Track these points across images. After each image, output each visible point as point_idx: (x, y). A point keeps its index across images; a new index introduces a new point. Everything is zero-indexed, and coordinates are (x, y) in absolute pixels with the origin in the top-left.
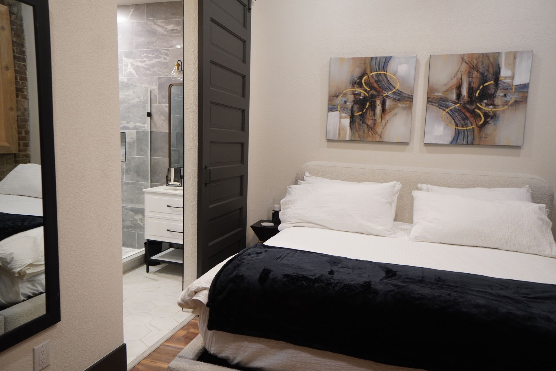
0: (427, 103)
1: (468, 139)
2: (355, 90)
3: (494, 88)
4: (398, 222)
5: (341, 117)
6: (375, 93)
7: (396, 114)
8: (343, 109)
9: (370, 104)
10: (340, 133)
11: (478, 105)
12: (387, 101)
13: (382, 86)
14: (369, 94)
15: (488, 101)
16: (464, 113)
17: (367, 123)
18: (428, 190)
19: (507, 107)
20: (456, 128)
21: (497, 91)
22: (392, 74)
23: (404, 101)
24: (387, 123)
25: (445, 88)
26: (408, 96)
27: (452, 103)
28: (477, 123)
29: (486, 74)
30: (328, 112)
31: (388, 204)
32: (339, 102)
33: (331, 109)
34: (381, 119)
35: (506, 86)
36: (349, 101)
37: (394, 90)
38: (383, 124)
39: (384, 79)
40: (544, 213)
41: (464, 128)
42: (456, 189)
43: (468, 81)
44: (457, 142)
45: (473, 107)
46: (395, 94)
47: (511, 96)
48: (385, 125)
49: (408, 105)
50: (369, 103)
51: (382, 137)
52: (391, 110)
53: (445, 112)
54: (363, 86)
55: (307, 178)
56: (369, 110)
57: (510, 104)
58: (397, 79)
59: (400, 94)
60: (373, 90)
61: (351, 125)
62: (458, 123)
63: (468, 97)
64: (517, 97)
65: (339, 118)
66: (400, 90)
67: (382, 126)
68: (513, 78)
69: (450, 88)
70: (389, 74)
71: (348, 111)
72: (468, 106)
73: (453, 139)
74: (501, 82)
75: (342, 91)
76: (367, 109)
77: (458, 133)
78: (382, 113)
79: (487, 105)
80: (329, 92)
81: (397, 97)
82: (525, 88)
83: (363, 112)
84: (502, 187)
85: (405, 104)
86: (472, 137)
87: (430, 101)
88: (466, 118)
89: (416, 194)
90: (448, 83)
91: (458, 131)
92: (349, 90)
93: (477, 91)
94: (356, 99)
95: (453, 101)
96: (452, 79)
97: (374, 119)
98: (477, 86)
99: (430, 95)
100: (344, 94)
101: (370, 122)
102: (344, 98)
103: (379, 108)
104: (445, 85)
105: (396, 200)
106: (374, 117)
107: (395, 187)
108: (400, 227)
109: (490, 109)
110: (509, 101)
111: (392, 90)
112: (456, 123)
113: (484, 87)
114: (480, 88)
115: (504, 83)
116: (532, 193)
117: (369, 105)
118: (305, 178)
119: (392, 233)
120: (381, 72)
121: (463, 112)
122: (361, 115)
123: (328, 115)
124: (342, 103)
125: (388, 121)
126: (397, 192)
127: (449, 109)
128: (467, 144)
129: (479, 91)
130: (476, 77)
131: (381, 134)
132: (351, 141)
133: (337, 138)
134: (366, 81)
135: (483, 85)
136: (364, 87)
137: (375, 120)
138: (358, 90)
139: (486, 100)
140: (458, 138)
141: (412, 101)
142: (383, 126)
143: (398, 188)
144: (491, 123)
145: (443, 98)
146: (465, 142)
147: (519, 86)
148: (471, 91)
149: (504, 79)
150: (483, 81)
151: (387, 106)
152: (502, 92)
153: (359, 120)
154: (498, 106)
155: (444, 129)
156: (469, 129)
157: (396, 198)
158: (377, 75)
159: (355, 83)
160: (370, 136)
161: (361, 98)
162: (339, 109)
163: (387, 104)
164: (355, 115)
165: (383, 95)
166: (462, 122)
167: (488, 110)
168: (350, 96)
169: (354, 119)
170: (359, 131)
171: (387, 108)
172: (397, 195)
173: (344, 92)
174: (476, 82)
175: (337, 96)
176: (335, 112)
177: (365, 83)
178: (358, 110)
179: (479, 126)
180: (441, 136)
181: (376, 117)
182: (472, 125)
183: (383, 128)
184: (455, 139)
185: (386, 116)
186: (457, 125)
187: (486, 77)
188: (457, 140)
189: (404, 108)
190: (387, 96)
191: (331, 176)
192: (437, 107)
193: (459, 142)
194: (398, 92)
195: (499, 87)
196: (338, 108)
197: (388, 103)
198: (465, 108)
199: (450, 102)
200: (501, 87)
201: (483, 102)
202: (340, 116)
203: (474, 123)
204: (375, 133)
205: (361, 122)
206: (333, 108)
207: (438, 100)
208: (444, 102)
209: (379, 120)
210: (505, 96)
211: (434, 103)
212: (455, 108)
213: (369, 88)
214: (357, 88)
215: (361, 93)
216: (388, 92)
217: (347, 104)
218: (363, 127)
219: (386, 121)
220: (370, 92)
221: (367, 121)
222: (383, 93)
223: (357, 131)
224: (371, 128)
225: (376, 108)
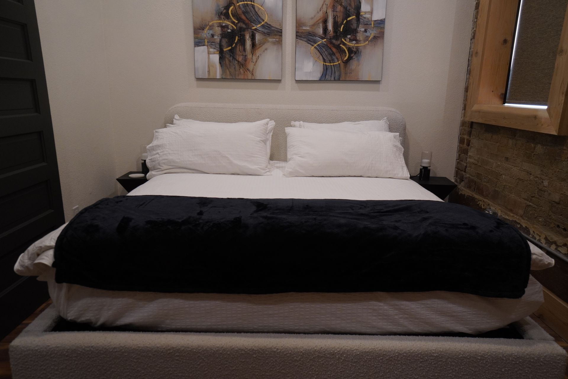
0: (296, 38)
1: (335, 74)
2: (222, 21)
3: (356, 23)
4: (274, 161)
5: (209, 53)
6: (244, 26)
7: (266, 49)
8: (210, 43)
9: (239, 38)
11: (343, 40)
12: (256, 34)
13: (250, 18)
14: (238, 27)
15: (351, 36)
16: (330, 49)
17: (237, 59)
18: (300, 126)
19: (368, 42)
20: (324, 64)
21: (359, 26)
22: (259, 5)
23: (274, 35)
24: (258, 59)
25: (311, 22)
26: (277, 30)
27: (319, 37)
28: (343, 59)
29: (348, 8)
30: (195, 46)
31: (262, 142)
32: (205, 36)
33: (197, 43)
34: (252, 54)
35: (366, 21)
36: (217, 35)
37: (263, 23)
38: (254, 60)
39: (252, 11)
40: (398, 140)
41: (331, 64)
42: (326, 124)
43: (333, 14)
44: (325, 78)
45: (339, 42)
46: (264, 27)
47: (371, 32)
48: (257, 62)
49: (277, 40)
50: (238, 37)
51: (254, 74)
52: (261, 45)
53: (313, 47)
54: (230, 18)
55: (177, 121)
56: (238, 45)
57: (369, 39)
58: (265, 11)
59: (269, 27)
60: (241, 22)
61: (221, 61)
62: (325, 59)
63: (334, 32)
64: (376, 32)
65: (207, 53)
66: (269, 23)
68: (371, 13)
69: (317, 21)
70: (257, 5)
71: (217, 46)
72: (334, 41)
73: (322, 75)
74: (362, 17)
75: (208, 23)
76: (236, 44)
77: (326, 69)
78: (252, 49)
79: (351, 40)
80: (194, 23)
81: (266, 31)
82: (381, 23)
83: (232, 47)
84: (365, 120)
85: (275, 39)
86: (339, 72)
87: (299, 35)
88: (333, 54)
89: (288, 130)
90: (315, 16)
91: (326, 67)
92: (216, 22)
93: (341, 26)
94: (224, 33)
95: (320, 36)
96: (318, 13)
97: (244, 54)
98: (341, 20)
99: (298, 30)
100: (211, 27)
101: (240, 59)
102: (211, 31)
103: (248, 43)
104: (312, 18)
105: (270, 139)
106: (244, 52)
107: (268, 125)
108: (276, 165)
109: (352, 44)
110: (369, 37)
111: (261, 23)
112: (324, 59)
113: (347, 21)
114: (344, 23)
115: (365, 18)
116: (389, 124)
117: (238, 39)
118: (175, 121)
119: (268, 172)
120: (248, 3)
121: (330, 47)
122: (230, 50)
123: (194, 50)
124: (209, 36)
125: (258, 57)
126: (272, 131)
127: (317, 44)
128: (335, 80)
129: (343, 26)
130: (340, 11)
131: (253, 71)
132: (223, 79)
133: (206, 76)
134: (233, 12)
135: (347, 20)
137: (246, 56)
138: (225, 22)
139: (349, 35)
140: (326, 74)
141: (281, 36)
142: (254, 62)
143: (272, 126)
144: (354, 59)
145: (310, 32)
146: (332, 79)
147: (377, 21)
148: (336, 25)
149: (364, 13)
150: (346, 15)
151: (257, 41)
152: (363, 28)
153: (229, 56)
154: (360, 41)
155: (313, 65)
156: (336, 65)
157: (271, 136)
158: (244, 5)
159: (222, 13)
160: (242, 73)
161: (229, 31)
162: (206, 43)
163: (256, 38)
164: (225, 50)
165: (252, 28)
166: (329, 57)
167: (351, 46)
168: (217, 29)
169: (224, 54)
170: (230, 68)
171: (257, 43)
172: (271, 134)
173: (210, 24)
174: (340, 16)
175: (203, 29)
176: (202, 47)
177: (232, 13)
178: (227, 45)
179: (344, 61)
180: (310, 72)
181: (246, 53)
182: (338, 61)
183: (255, 65)
184: (323, 75)
185: (257, 51)
186: (324, 61)
187: (349, 11)
188: (326, 76)
189: (274, 43)
190: (256, 29)
191: (203, 118)
192: (306, 41)
193: (328, 79)
194: (267, 25)
195: (360, 22)
196: (205, 42)
197: (258, 37)
198: (331, 43)
199: (318, 37)
200: (362, 22)
201: (347, 37)
202: (208, 51)
203: (340, 59)
204: (247, 70)
205: (231, 58)
206: (199, 42)
207: (306, 35)
208: (312, 37)
209: (249, 56)
210: (366, 31)
211: (303, 37)
212: (322, 43)
213: (237, 21)
214: (224, 20)
215: (229, 26)
216: (257, 25)
217: (215, 37)
218: (234, 64)
219: (257, 56)
220: (238, 24)
221: (238, 57)
222: (251, 26)
223: (227, 67)
224: (242, 65)
225: (246, 43)
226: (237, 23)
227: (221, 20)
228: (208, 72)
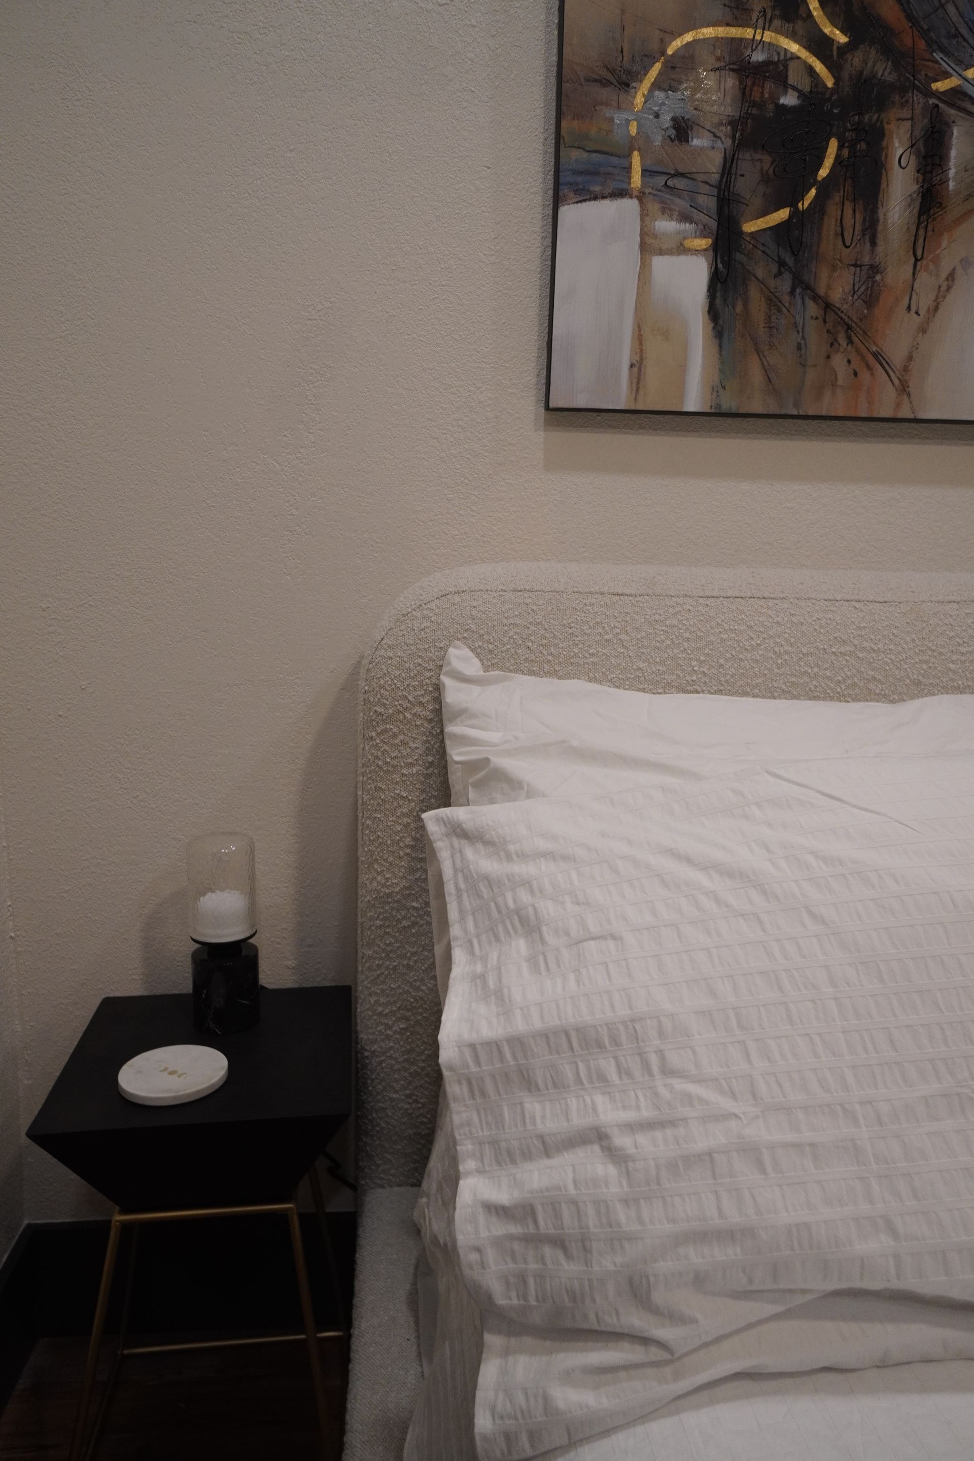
2: (748, 33)
5: (649, 246)
6: (884, 71)
8: (661, 180)
9: (845, 153)
10: (642, 359)
12: (955, 132)
14: (845, 75)
17: (822, 291)
24: (949, 288)
30: (558, 200)
32: (633, 129)
33: (579, 179)
34: (913, 260)
36: (708, 125)
38: (924, 300)
48: (936, 309)
50: (840, 147)
51: (911, 389)
54: (802, 11)
56: (837, 197)
60: (873, 42)
61: (718, 301)
65: (636, 249)
67: (917, 313)
71: (702, 200)
75: (662, 40)
76: (825, 190)
78: (920, 223)
83: (795, 213)
92: (708, 32)
94: (754, 111)
97: (866, 260)
100: (673, 68)
101: (840, 287)
102: (673, 97)
103: (900, 186)
106: (868, 244)
117: (838, 161)
122: (778, 230)
123: (554, 220)
124: (659, 132)
125: (951, 277)
131: (906, 369)
132: (719, 416)
133: (622, 399)
136: (810, 15)
137: (875, 269)
138: (768, 36)
142: (922, 312)
151: (952, 173)
153: (774, 268)
160: (840, 382)
161: (789, 100)
162: (636, 179)
163: (953, 153)
164: (750, 227)
165: (935, 86)
168: (715, 87)
169: (738, 256)
170: (771, 345)
171: (951, 184)
173: (674, 46)
175: (624, 81)
176: (606, 202)
178: (764, 197)
181: (880, 249)
183: (923, 329)
185: (944, 243)
190: (957, 97)
196: (628, 169)
197: (963, 146)
202: (643, 234)
204: (871, 360)
205: (785, 283)
206: (593, 172)
209: (897, 272)
213: (842, 31)
214: (761, 22)
215: (792, 65)
216: (967, 67)
217: (696, 142)
218: (799, 320)
219: (944, 275)
220: (849, 56)
221: (824, 274)
222: (930, 74)
223: (756, 344)
224: (849, 327)
225: (883, 186)
226: (844, 50)
227: (748, 26)
228: (635, 369)
